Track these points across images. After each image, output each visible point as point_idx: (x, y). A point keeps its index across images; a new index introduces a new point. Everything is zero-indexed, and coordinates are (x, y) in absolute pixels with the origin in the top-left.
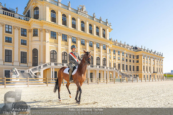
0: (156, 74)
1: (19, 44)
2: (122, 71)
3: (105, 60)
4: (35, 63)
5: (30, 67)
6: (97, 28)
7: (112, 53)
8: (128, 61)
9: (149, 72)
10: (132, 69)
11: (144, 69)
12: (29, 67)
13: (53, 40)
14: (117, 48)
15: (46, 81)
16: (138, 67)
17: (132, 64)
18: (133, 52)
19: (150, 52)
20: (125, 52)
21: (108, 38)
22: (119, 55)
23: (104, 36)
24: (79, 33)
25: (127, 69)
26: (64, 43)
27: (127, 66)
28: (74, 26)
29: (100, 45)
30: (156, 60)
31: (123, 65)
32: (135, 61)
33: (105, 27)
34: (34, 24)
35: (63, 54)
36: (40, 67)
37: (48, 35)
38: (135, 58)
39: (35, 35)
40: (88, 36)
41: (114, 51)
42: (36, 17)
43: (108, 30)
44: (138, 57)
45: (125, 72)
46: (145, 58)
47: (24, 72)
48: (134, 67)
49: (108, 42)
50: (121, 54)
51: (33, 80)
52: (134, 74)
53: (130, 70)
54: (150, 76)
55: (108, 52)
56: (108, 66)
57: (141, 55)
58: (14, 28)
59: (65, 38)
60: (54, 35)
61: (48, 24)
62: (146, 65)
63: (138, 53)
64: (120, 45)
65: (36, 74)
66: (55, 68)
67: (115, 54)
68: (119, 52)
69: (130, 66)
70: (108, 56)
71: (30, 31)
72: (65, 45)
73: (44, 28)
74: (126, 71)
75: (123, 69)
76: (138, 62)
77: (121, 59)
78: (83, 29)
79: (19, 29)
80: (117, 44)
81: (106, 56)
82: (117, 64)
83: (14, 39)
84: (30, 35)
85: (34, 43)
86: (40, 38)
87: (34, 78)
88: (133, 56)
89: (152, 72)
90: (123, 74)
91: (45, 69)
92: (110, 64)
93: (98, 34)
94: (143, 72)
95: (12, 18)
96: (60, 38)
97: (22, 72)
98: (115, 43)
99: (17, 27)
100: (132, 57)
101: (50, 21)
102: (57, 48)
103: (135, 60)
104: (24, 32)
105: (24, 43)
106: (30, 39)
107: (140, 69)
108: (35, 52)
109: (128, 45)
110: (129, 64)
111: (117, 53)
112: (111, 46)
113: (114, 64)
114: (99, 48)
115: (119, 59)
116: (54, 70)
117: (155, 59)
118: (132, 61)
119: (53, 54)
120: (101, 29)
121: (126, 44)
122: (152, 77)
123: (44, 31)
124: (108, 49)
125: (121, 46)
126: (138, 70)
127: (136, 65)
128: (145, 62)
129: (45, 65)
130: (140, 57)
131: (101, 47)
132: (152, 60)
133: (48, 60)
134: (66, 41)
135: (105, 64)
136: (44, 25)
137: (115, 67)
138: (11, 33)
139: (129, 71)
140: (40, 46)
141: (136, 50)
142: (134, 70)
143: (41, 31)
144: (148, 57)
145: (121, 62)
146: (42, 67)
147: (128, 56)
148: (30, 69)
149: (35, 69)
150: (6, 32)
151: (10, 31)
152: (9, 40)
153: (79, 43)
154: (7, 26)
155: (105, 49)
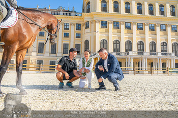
3: (176, 45)
6: (161, 6)
13: (104, 30)
23: (173, 14)
26: (116, 30)
28: (128, 11)
29: (166, 26)
34: (86, 17)
37: (98, 25)
39: (87, 27)
40: (147, 18)
42: (88, 11)
58: (71, 25)
59: (117, 25)
60: (104, 24)
61: (99, 14)
71: (83, 25)
72: (118, 32)
73: (94, 19)
78: (140, 12)
79: (74, 25)
83: (70, 34)
85: (86, 35)
86: (91, 30)
96: (111, 26)
99: (73, 23)
102: (108, 37)
104: (78, 27)
105: (78, 36)
106: (83, 32)
108: (87, 42)
120: (168, 6)
123: (94, 22)
134: (118, 28)
136: (95, 16)
138: (68, 29)
140: (91, 37)
143: (91, 23)
150: (65, 29)
151: (68, 27)
152: (66, 35)
153: (134, 28)
154: (66, 25)
155: (176, 31)
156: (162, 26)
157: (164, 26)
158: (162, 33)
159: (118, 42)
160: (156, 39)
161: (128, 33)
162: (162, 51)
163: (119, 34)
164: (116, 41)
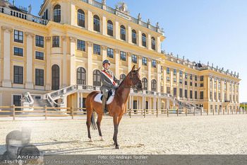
0: (228, 104)
1: (33, 58)
2: (179, 98)
3: (154, 82)
4: (55, 86)
5: (48, 91)
6: (144, 35)
7: (165, 71)
8: (189, 84)
9: (218, 101)
10: (194, 96)
11: (211, 95)
12: (46, 91)
13: (81, 53)
14: (172, 65)
15: (71, 112)
16: (202, 93)
17: (194, 89)
18: (195, 72)
19: (221, 71)
20: (184, 70)
21: (159, 51)
22: (174, 75)
23: (154, 47)
24: (117, 42)
25: (186, 97)
26: (96, 56)
27: (186, 91)
28: (110, 32)
29: (148, 60)
30: (228, 84)
31: (181, 90)
32: (199, 85)
33: (154, 34)
34: (53, 29)
35: (95, 73)
36: (62, 91)
37: (74, 46)
38: (199, 79)
39: (56, 45)
40: (131, 46)
41: (168, 70)
42: (57, 19)
43: (159, 38)
44: (202, 78)
45: (184, 100)
46: (213, 79)
47: (39, 98)
48: (196, 92)
49: (159, 56)
50: (178, 74)
51: (53, 110)
52: (197, 103)
53: (191, 98)
54: (220, 106)
55: (159, 70)
56: (159, 91)
57: (208, 76)
58: (26, 35)
59: (97, 49)
60: (81, 45)
61: (73, 29)
62: (214, 90)
63: (203, 73)
64: (176, 60)
65: (56, 101)
66: (83, 94)
67: (168, 73)
68: (175, 71)
69: (191, 91)
70: (159, 76)
71: (48, 39)
72: (98, 60)
73: (68, 35)
74: (184, 98)
75: (181, 96)
76: (202, 85)
77: (178, 81)
78: (123, 37)
79: (33, 37)
80: (172, 60)
81: (156, 77)
82: (172, 89)
83: (26, 50)
84: (49, 44)
85: (54, 56)
86: (62, 50)
87: (54, 108)
88: (196, 77)
89: (223, 101)
90: (180, 103)
91: (69, 94)
92: (162, 88)
93: (144, 44)
94: (210, 100)
95: (24, 20)
96: (90, 50)
97: (38, 98)
98: (169, 57)
99: (30, 33)
100: (194, 78)
101: (76, 25)
102: (87, 65)
103: (199, 82)
104: (39, 41)
105: (40, 56)
106: (48, 52)
107: (205, 96)
108: (55, 69)
109: (188, 61)
110: (189, 88)
111: (172, 73)
112: (163, 62)
113: (168, 89)
114: (146, 64)
115: (175, 82)
116: (82, 95)
117: (228, 81)
118: (194, 85)
119: (81, 72)
120: (149, 37)
121: (185, 59)
122: (223, 109)
123: (67, 39)
124: (159, 66)
125: (178, 62)
126: (202, 97)
127: (199, 90)
128: (212, 87)
129: (70, 89)
130: (205, 79)
131: (150, 64)
132: (223, 82)
133: (73, 82)
134: (99, 54)
135: (154, 89)
136: (69, 31)
137: (169, 92)
138: (22, 42)
139: (189, 99)
140: (62, 61)
141: (200, 68)
142: (196, 98)
143: (63, 39)
144: (217, 78)
145: (177, 86)
146: (65, 91)
147: (189, 77)
148: (49, 95)
149: (56, 94)
150: (15, 40)
151: (21, 38)
152: (19, 52)
153: (117, 57)
154: (16, 33)
155: (155, 67)
157: (145, 59)
159: (98, 73)
163: (100, 62)
164: (97, 71)
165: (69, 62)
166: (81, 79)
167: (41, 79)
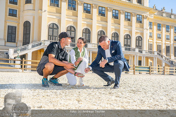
2: (172, 57)
3: (139, 39)
7: (155, 28)
13: (54, 9)
22: (167, 31)
23: (139, 1)
26: (71, 12)
29: (131, 15)
39: (28, 1)
41: (159, 26)
49: (146, 10)
50: (172, 30)
55: (145, 26)
59: (72, 5)
64: (170, 15)
67: (159, 30)
68: (168, 27)
72: (73, 15)
77: (172, 38)
80: (164, 15)
81: (142, 34)
84: (22, 2)
85: (26, 13)
86: (34, 7)
92: (151, 46)
102: (60, 21)
106: (22, 9)
108: (27, 25)
111: (164, 29)
112: (151, 17)
114: (129, 20)
115: (168, 39)
119: (53, 28)
124: (146, 23)
131: (134, 19)
134: (74, 9)
135: (139, 46)
140: (34, 17)
146: (30, 46)
153: (95, 12)
155: (141, 22)
156: (126, 14)
157: (129, 14)
158: (127, 23)
159: (72, 29)
160: (119, 30)
161: (87, 18)
162: (125, 45)
163: (75, 18)
164: (71, 27)
165: (40, 18)
166: (53, 36)
167: (13, 36)
